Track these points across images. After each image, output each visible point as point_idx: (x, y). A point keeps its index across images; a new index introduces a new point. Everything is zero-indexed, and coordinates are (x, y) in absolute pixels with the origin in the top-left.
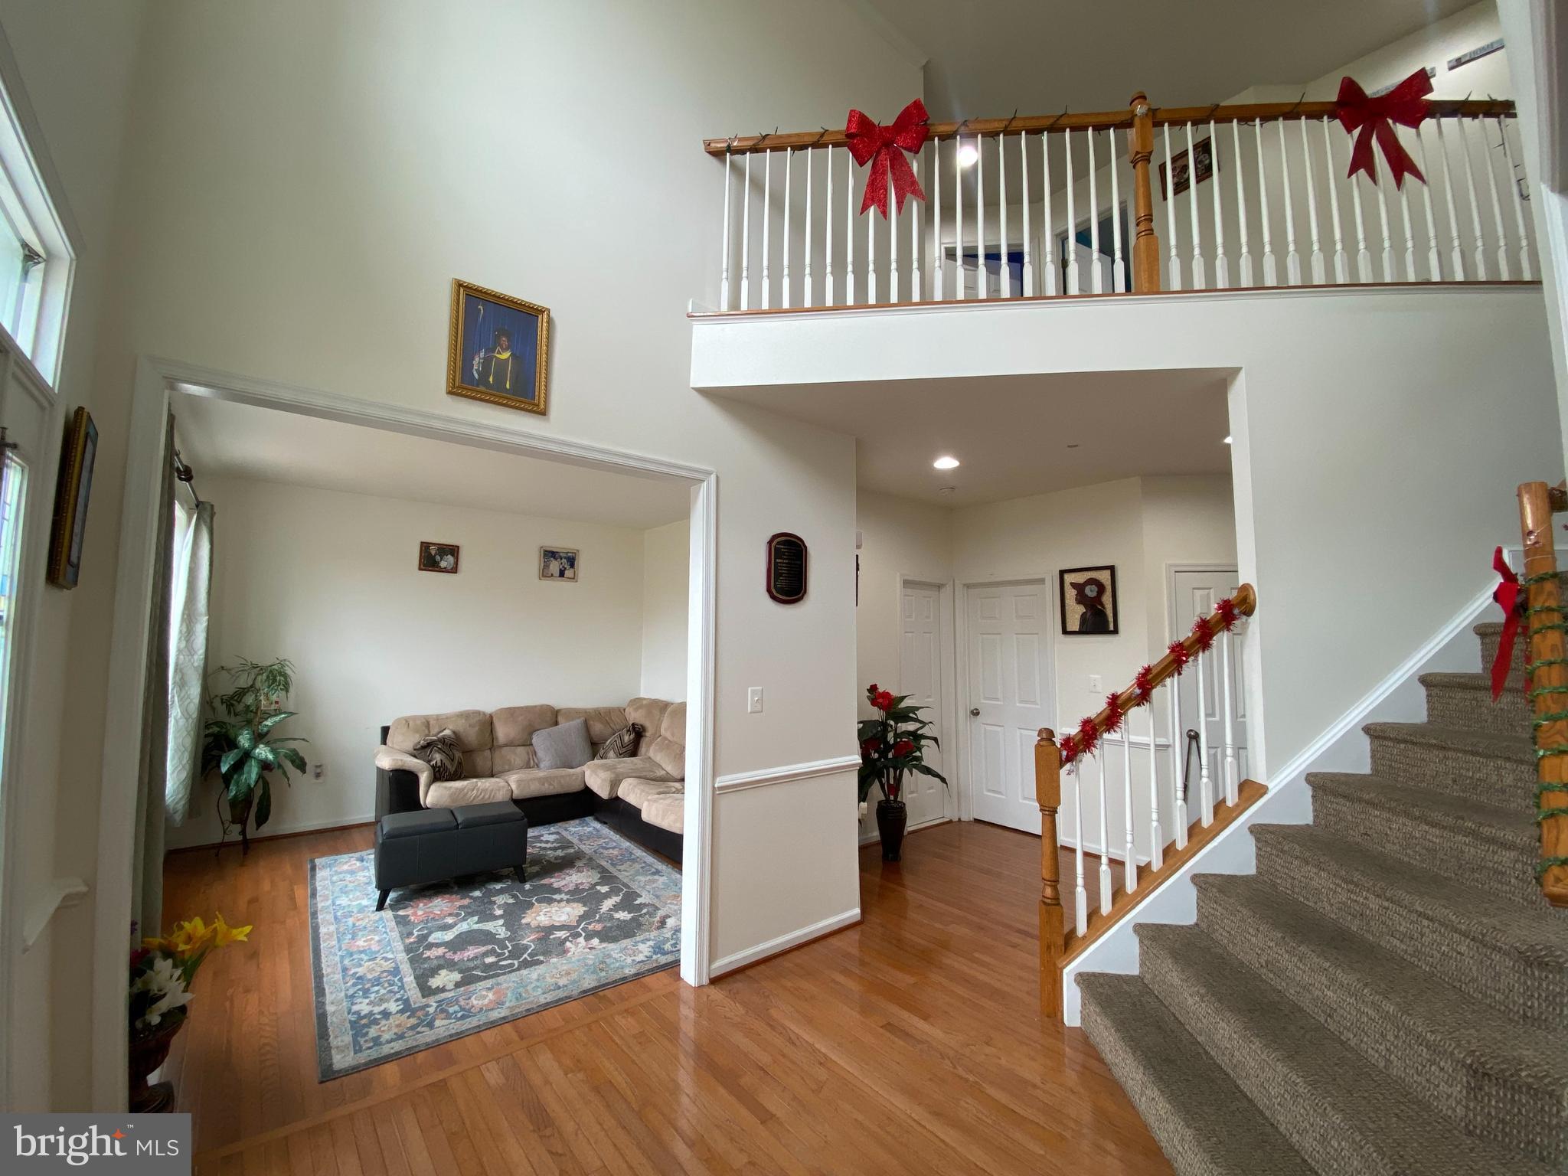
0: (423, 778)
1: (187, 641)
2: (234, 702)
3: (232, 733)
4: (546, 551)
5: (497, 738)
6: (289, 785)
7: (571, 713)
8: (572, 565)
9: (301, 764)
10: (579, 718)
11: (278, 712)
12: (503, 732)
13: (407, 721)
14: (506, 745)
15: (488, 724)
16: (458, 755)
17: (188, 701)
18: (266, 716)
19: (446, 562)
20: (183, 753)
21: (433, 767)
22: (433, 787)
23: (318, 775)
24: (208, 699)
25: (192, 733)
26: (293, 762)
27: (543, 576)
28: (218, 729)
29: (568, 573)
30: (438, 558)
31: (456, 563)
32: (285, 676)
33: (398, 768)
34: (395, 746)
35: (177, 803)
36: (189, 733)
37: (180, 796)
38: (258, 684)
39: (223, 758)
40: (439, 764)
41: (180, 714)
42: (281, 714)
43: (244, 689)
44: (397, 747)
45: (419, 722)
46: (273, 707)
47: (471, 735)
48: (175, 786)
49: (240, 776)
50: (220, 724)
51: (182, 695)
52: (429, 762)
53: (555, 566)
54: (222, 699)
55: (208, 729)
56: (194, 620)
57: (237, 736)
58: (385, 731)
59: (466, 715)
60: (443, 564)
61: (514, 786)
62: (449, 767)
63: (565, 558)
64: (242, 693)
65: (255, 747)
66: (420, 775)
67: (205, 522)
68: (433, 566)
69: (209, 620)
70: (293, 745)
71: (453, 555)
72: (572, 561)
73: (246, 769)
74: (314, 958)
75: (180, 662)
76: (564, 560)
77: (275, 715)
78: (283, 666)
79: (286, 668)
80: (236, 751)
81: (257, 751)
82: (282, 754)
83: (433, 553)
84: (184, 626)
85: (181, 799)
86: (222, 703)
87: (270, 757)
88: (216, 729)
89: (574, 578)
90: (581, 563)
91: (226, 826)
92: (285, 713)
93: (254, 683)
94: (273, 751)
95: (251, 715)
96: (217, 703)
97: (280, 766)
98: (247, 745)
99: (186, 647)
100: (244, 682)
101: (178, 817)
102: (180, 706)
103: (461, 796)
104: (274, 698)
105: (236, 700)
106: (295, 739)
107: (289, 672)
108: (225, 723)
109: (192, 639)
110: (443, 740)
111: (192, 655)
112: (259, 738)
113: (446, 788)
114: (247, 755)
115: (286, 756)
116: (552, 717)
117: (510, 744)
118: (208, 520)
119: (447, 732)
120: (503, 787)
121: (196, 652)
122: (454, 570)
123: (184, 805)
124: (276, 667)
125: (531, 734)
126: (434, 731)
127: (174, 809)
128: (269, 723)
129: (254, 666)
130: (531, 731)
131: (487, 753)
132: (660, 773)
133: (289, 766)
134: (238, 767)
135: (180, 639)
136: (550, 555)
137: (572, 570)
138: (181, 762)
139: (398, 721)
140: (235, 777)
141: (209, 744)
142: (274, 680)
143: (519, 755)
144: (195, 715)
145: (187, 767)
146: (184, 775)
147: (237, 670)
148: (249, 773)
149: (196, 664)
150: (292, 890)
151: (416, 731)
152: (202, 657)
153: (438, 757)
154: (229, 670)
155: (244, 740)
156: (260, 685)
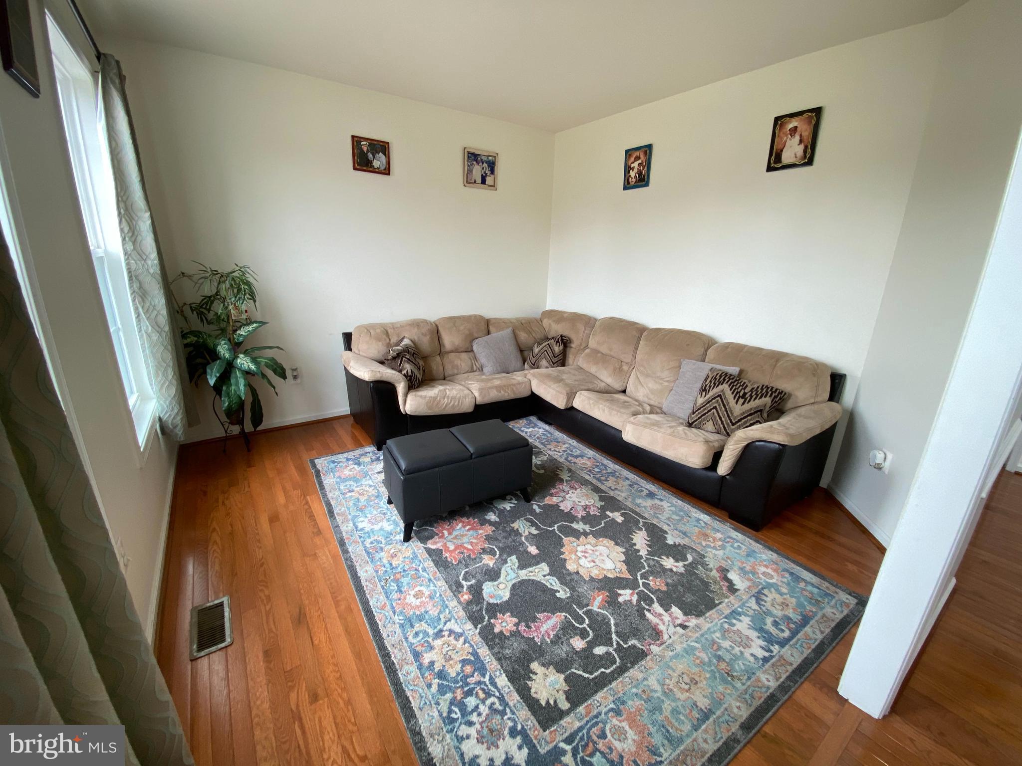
0: (401, 388)
1: (134, 243)
2: (203, 310)
3: (210, 342)
4: (469, 153)
5: (444, 346)
6: (276, 393)
7: (501, 323)
8: (492, 172)
9: (281, 373)
10: (508, 327)
11: (249, 322)
12: (449, 340)
13: (368, 329)
14: (452, 352)
15: (436, 332)
16: (421, 363)
17: (155, 313)
18: (238, 324)
19: (379, 161)
20: (166, 370)
21: (406, 376)
22: (410, 397)
23: (295, 377)
24: (177, 308)
25: (169, 347)
26: (275, 371)
27: (468, 182)
28: (196, 339)
29: (489, 180)
30: (370, 156)
31: (388, 162)
32: (248, 283)
33: (376, 379)
34: (361, 353)
35: (174, 418)
36: (166, 348)
37: (176, 411)
38: (223, 293)
39: (208, 371)
40: (410, 374)
41: (150, 328)
42: (253, 323)
43: (210, 297)
44: (365, 355)
45: (378, 331)
46: (244, 316)
47: (425, 343)
48: (168, 402)
49: (228, 388)
50: (196, 333)
51: (147, 305)
52: (400, 371)
53: (477, 171)
54: (191, 308)
55: (186, 338)
56: (134, 216)
57: (215, 346)
58: (348, 337)
59: (417, 324)
60: (376, 164)
61: (477, 394)
62: (418, 375)
63: (486, 163)
64: (209, 300)
65: (236, 357)
66: (397, 385)
67: (113, 83)
68: (367, 165)
69: (152, 216)
70: (270, 353)
71: (384, 154)
72: (492, 166)
73: (233, 381)
74: (369, 623)
75: (133, 267)
76: (485, 165)
77: (248, 324)
78: (244, 274)
79: (248, 275)
80: (218, 361)
81: (239, 361)
82: (263, 364)
83: (365, 149)
84: (124, 223)
85: (177, 414)
86: (192, 311)
87: (253, 367)
88: (192, 339)
89: (493, 186)
90: (500, 168)
91: (226, 427)
92: (256, 322)
93: (218, 291)
94: (254, 360)
95: (223, 325)
96: (187, 310)
97: (264, 376)
98: (227, 356)
99: (134, 249)
100: (208, 289)
101: (179, 431)
102: (148, 319)
103: (435, 403)
104: (244, 307)
105: (205, 308)
106: (270, 348)
107: (251, 280)
108: (200, 332)
109: (139, 238)
110: (407, 350)
111: (145, 260)
112: (236, 347)
113: (421, 397)
114: (230, 366)
115: (267, 365)
116: (486, 326)
117: (456, 351)
118: (117, 81)
119: (406, 342)
120: (468, 395)
121: (147, 256)
122: (387, 172)
123: (182, 419)
124: (236, 274)
125: (471, 342)
126: (394, 340)
127: (172, 424)
128: (243, 332)
129: (215, 273)
130: (471, 339)
131: (438, 358)
132: (602, 385)
133: (270, 373)
134: (225, 377)
135: (124, 239)
136: (473, 157)
137: (492, 176)
138: (166, 378)
139: (359, 328)
140: (224, 388)
141: (190, 353)
142: (239, 290)
143: (462, 361)
144: (167, 329)
145: (175, 382)
146: (173, 391)
147: (199, 276)
148: (237, 384)
149: (152, 271)
150: (307, 503)
151: (378, 339)
152: (156, 262)
153: (408, 367)
154: (190, 277)
155: (223, 350)
156: (225, 293)
